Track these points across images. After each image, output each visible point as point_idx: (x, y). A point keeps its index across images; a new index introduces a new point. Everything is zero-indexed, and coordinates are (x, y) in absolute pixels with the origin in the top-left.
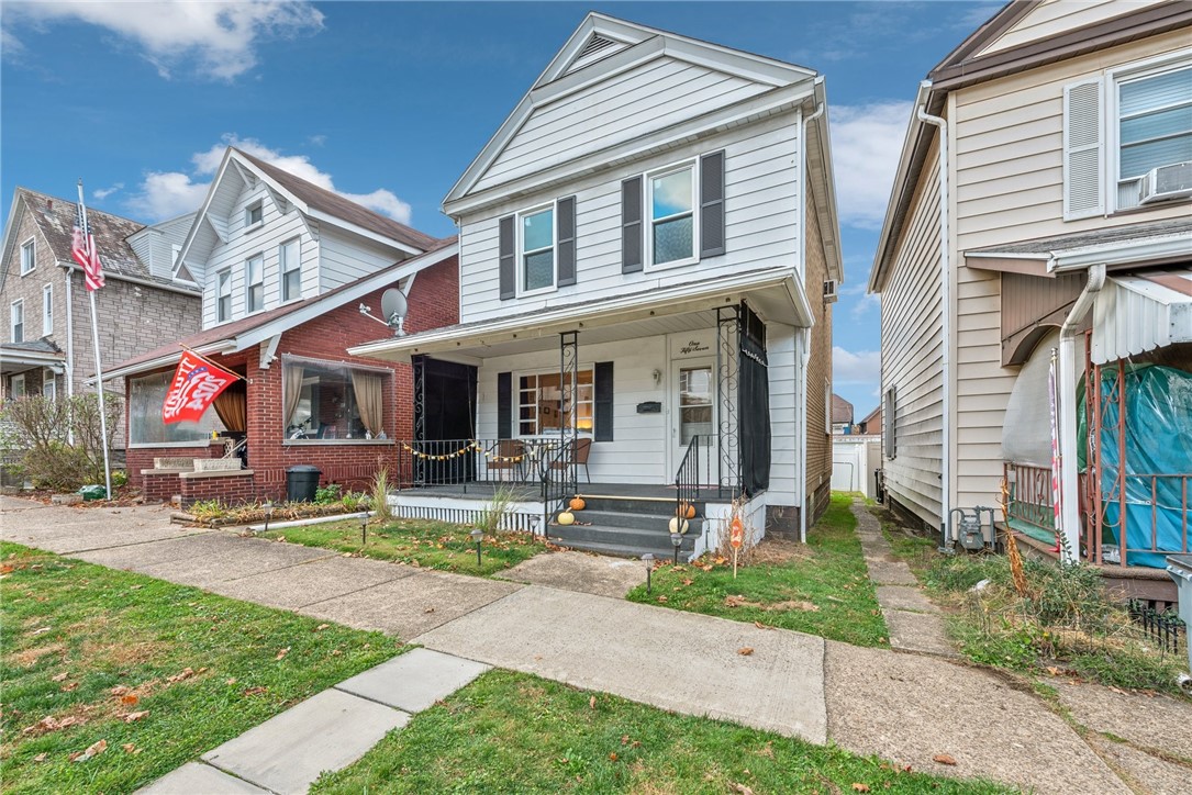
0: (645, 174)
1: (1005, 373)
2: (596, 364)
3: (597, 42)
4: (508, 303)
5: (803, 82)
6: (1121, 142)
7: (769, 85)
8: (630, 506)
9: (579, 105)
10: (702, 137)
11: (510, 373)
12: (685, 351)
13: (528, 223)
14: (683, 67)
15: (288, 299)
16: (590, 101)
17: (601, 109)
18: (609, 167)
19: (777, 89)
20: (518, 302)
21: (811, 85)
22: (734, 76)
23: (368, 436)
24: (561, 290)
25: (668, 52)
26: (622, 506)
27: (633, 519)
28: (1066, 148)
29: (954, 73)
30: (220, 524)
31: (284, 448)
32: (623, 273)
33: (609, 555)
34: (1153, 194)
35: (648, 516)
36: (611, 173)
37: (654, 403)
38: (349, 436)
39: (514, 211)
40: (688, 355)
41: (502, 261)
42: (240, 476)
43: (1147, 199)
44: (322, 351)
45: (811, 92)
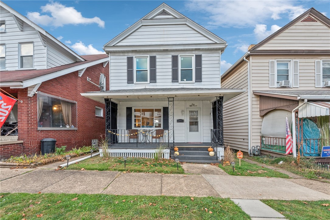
0: (179, 55)
1: (260, 117)
2: (163, 107)
3: (164, 13)
4: (130, 85)
5: (223, 43)
6: (277, 74)
7: (214, 41)
8: (192, 149)
9: (159, 29)
10: (196, 50)
11: (132, 107)
12: (190, 106)
13: (138, 61)
14: (191, 29)
15: (22, 67)
16: (162, 29)
17: (166, 33)
18: (168, 50)
19: (216, 43)
20: (134, 85)
21: (225, 45)
22: (205, 36)
23: (68, 127)
24: (151, 83)
25: (187, 24)
26: (190, 149)
27: (196, 152)
28: (270, 73)
29: (253, 52)
30: (36, 166)
31: (38, 131)
32: (172, 82)
33: (198, 163)
34: (283, 85)
35: (201, 152)
36: (168, 52)
37: (182, 120)
38: (61, 126)
39: (134, 55)
40: (191, 107)
41: (128, 71)
42: (17, 144)
43: (282, 86)
44: (52, 92)
45: (224, 47)
